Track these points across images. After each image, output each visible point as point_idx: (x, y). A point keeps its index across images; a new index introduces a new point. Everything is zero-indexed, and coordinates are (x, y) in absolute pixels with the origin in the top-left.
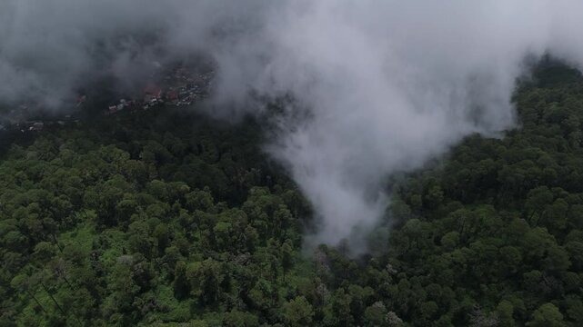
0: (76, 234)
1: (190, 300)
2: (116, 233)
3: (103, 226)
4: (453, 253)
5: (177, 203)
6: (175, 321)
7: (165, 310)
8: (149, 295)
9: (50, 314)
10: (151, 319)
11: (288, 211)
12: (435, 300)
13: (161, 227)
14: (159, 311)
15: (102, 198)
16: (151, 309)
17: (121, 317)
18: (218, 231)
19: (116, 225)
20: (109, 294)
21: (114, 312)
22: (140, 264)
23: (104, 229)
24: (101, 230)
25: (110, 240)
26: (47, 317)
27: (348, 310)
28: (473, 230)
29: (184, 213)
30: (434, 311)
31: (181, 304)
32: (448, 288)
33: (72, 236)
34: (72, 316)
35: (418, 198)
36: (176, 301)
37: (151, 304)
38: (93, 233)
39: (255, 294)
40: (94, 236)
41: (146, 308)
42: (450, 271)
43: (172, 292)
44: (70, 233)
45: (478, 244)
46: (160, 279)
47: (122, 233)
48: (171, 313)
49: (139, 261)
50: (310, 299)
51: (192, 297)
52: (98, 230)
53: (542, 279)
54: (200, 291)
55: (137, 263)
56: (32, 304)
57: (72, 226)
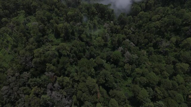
0: (18, 18)
1: (61, 38)
2: (32, 17)
3: (27, 15)
4: (156, 23)
5: (53, 6)
6: (56, 45)
7: (52, 41)
8: (46, 37)
9: (12, 43)
10: (47, 44)
11: (95, 9)
12: (147, 39)
13: (48, 13)
14: (50, 42)
15: (25, 3)
16: (47, 41)
17: (36, 44)
18: (69, 15)
19: (32, 15)
20: (32, 37)
21: (34, 42)
22: (41, 26)
23: (28, 16)
24: (27, 16)
25: (30, 20)
26: (11, 44)
27: (116, 42)
28: (164, 15)
29: (56, 9)
30: (147, 42)
31: (58, 40)
32: (153, 35)
33: (17, 19)
34: (20, 44)
35: (144, 4)
36: (56, 39)
37: (46, 39)
38: (24, 18)
39: (83, 36)
40: (24, 19)
41: (45, 41)
42: (154, 29)
43: (54, 36)
44: (16, 18)
45: (166, 18)
46: (49, 32)
47: (35, 17)
48: (54, 43)
49: (40, 25)
50: (103, 38)
51: (61, 37)
52: (26, 16)
53: (188, 30)
54: (63, 34)
55: (39, 25)
56: (6, 40)
57: (16, 15)
